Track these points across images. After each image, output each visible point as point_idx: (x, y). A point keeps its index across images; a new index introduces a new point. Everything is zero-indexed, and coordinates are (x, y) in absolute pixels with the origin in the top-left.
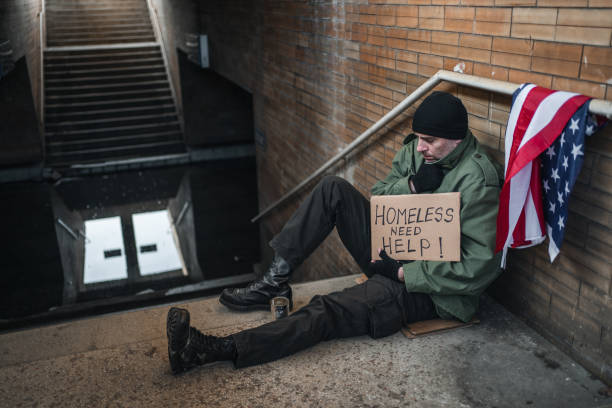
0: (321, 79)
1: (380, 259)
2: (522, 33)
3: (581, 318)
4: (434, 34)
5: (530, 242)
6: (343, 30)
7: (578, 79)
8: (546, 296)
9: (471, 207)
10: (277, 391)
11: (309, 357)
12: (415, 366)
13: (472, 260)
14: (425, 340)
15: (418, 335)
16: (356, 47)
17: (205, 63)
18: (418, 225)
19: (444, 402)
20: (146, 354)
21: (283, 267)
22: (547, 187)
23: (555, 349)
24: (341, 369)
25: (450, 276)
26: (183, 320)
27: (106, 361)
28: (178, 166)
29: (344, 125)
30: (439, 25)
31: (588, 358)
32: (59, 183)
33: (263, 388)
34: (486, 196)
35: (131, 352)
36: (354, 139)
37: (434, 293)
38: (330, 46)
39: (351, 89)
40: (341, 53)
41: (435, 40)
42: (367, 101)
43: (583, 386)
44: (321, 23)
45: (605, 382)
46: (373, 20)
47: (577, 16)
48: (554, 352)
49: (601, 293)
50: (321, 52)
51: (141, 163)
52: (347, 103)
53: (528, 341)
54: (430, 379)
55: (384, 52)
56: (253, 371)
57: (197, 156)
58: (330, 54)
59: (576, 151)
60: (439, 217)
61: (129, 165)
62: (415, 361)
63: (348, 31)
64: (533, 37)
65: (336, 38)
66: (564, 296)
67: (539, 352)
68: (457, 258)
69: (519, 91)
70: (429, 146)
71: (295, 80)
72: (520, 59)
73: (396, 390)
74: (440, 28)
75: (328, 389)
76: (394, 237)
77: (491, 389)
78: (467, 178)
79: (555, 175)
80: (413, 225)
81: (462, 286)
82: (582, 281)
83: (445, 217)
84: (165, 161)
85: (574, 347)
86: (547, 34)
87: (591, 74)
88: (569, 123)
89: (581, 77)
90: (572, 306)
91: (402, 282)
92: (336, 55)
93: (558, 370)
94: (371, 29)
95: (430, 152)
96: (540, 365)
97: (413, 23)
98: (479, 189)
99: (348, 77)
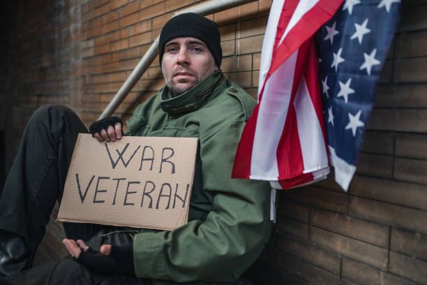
0: (59, 90)
5: (310, 175)
16: (91, 43)
38: (68, 55)
40: (77, 58)
44: (60, 36)
46: (106, 9)
50: (60, 64)
55: (117, 36)
58: (67, 63)
63: (84, 31)
65: (73, 45)
94: (105, 18)
99: (84, 77)
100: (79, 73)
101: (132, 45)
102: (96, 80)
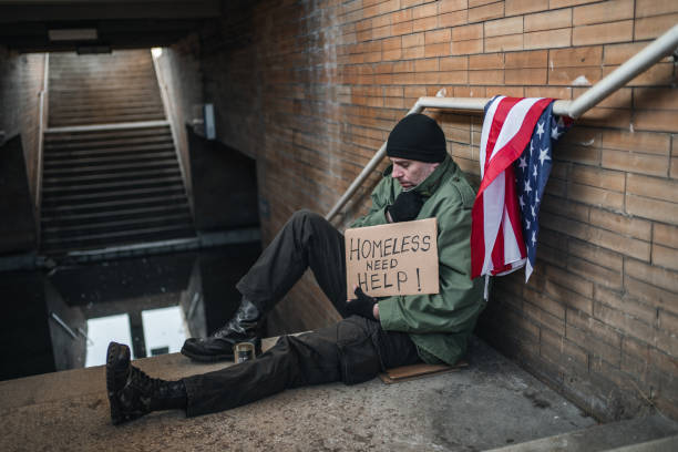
0: (317, 131)
1: (355, 297)
2: (494, 46)
3: (570, 349)
4: (417, 63)
5: (509, 266)
6: (335, 75)
7: (546, 86)
8: (534, 330)
9: (448, 233)
10: (229, 438)
11: (272, 405)
12: (389, 410)
13: (451, 290)
14: (404, 385)
15: (397, 380)
16: (348, 90)
17: (211, 135)
18: (394, 256)
19: (415, 443)
20: (90, 407)
21: (251, 311)
22: (522, 204)
23: (547, 389)
24: (306, 414)
25: (429, 310)
26: (121, 357)
27: (42, 414)
28: (186, 251)
29: (339, 177)
30: (419, 53)
31: (579, 394)
32: (54, 271)
33: (214, 436)
34: (464, 220)
35: (73, 405)
36: (346, 189)
37: (412, 331)
38: (324, 94)
39: (346, 136)
40: (334, 101)
41: (418, 70)
42: (360, 147)
43: (572, 423)
44: (315, 71)
45: (596, 418)
46: (361, 59)
47: (541, 21)
48: (544, 392)
49: (585, 316)
50: (316, 101)
51: (146, 249)
52: (342, 153)
53: (519, 383)
54: (402, 422)
55: (372, 91)
56: (206, 420)
57: (207, 240)
58: (324, 103)
59: (544, 155)
60: (415, 246)
61: (132, 251)
62: (390, 404)
63: (340, 75)
64: (505, 50)
65: (329, 85)
66: (553, 328)
67: (530, 393)
68: (436, 290)
69: (490, 103)
70: (406, 172)
71: (294, 137)
72: (495, 74)
73: (363, 433)
74: (422, 56)
75: (287, 434)
76: (370, 272)
77: (469, 430)
78: (444, 203)
79: (528, 188)
80: (389, 258)
81: (443, 322)
82: (568, 306)
83: (422, 245)
84: (172, 246)
85: (566, 384)
86: (516, 44)
87: (558, 78)
88: (536, 128)
89: (550, 83)
90: (560, 336)
91: (377, 320)
92: (330, 102)
93: (547, 410)
94: (360, 68)
95: (406, 178)
96: (528, 405)
97: (397, 55)
98: (457, 212)
99: (342, 124)
100: (337, 116)
101: (387, 106)
102: (354, 130)
